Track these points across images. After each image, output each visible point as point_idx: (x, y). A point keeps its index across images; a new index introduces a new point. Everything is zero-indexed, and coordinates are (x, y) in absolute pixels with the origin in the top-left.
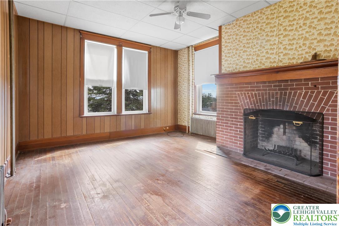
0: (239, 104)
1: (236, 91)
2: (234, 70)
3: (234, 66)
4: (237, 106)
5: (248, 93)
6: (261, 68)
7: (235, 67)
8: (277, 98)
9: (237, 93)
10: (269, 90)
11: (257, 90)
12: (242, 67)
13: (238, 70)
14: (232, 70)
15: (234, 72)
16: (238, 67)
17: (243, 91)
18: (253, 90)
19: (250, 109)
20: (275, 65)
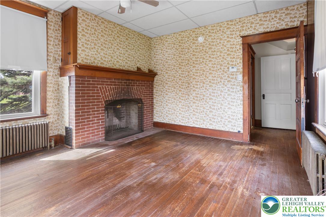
0: (101, 97)
1: (98, 84)
2: (92, 63)
3: (92, 59)
4: (99, 99)
5: (108, 87)
6: (114, 68)
7: (93, 61)
8: (125, 91)
9: (99, 86)
10: (121, 85)
11: (114, 85)
12: (100, 63)
13: (96, 64)
14: (90, 63)
15: (91, 65)
16: (96, 61)
17: (104, 85)
18: (112, 85)
19: (109, 100)
20: (121, 68)
